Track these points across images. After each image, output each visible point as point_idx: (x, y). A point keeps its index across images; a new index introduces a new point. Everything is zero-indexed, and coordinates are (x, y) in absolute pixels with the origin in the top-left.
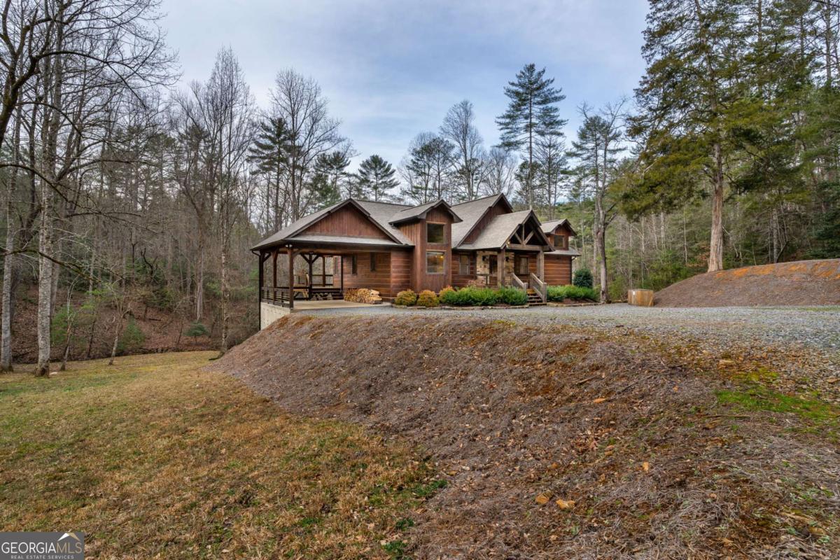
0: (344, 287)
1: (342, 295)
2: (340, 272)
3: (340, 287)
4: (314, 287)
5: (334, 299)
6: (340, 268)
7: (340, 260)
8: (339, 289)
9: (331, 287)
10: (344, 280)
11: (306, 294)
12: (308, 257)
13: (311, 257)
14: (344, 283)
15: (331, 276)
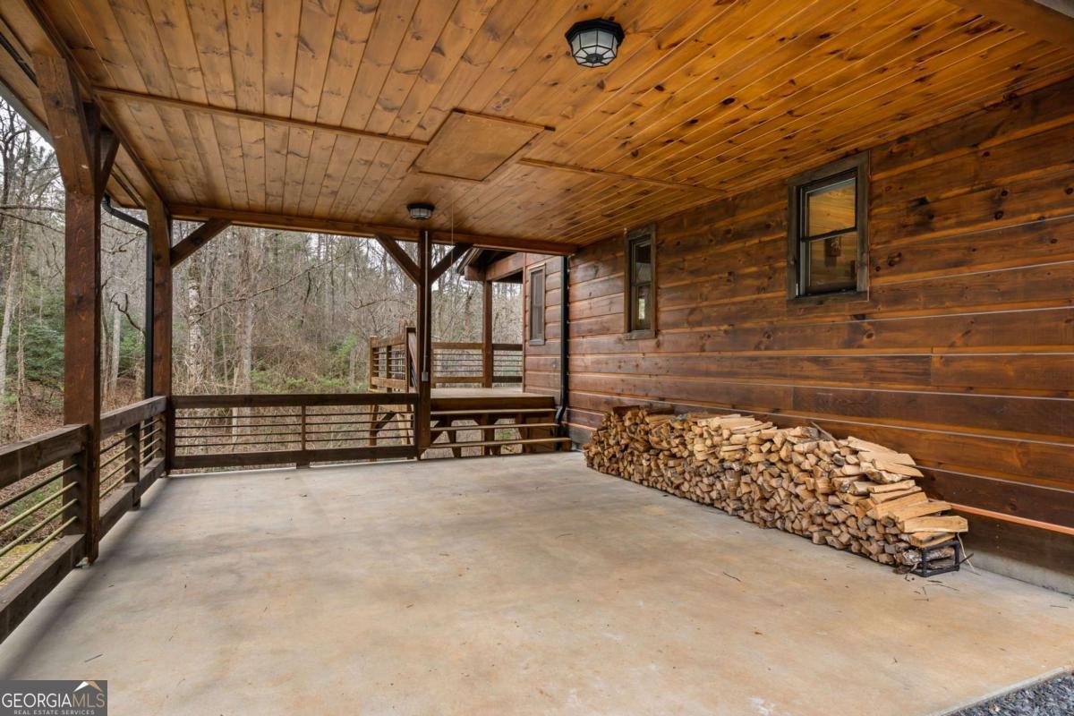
0: (576, 393)
1: (562, 431)
2: (555, 328)
3: (555, 392)
4: (438, 392)
5: (529, 450)
6: (555, 311)
7: (556, 279)
8: (550, 402)
9: (515, 391)
10: (577, 361)
11: (401, 429)
12: (410, 248)
13: (425, 254)
14: (577, 378)
15: (518, 347)
